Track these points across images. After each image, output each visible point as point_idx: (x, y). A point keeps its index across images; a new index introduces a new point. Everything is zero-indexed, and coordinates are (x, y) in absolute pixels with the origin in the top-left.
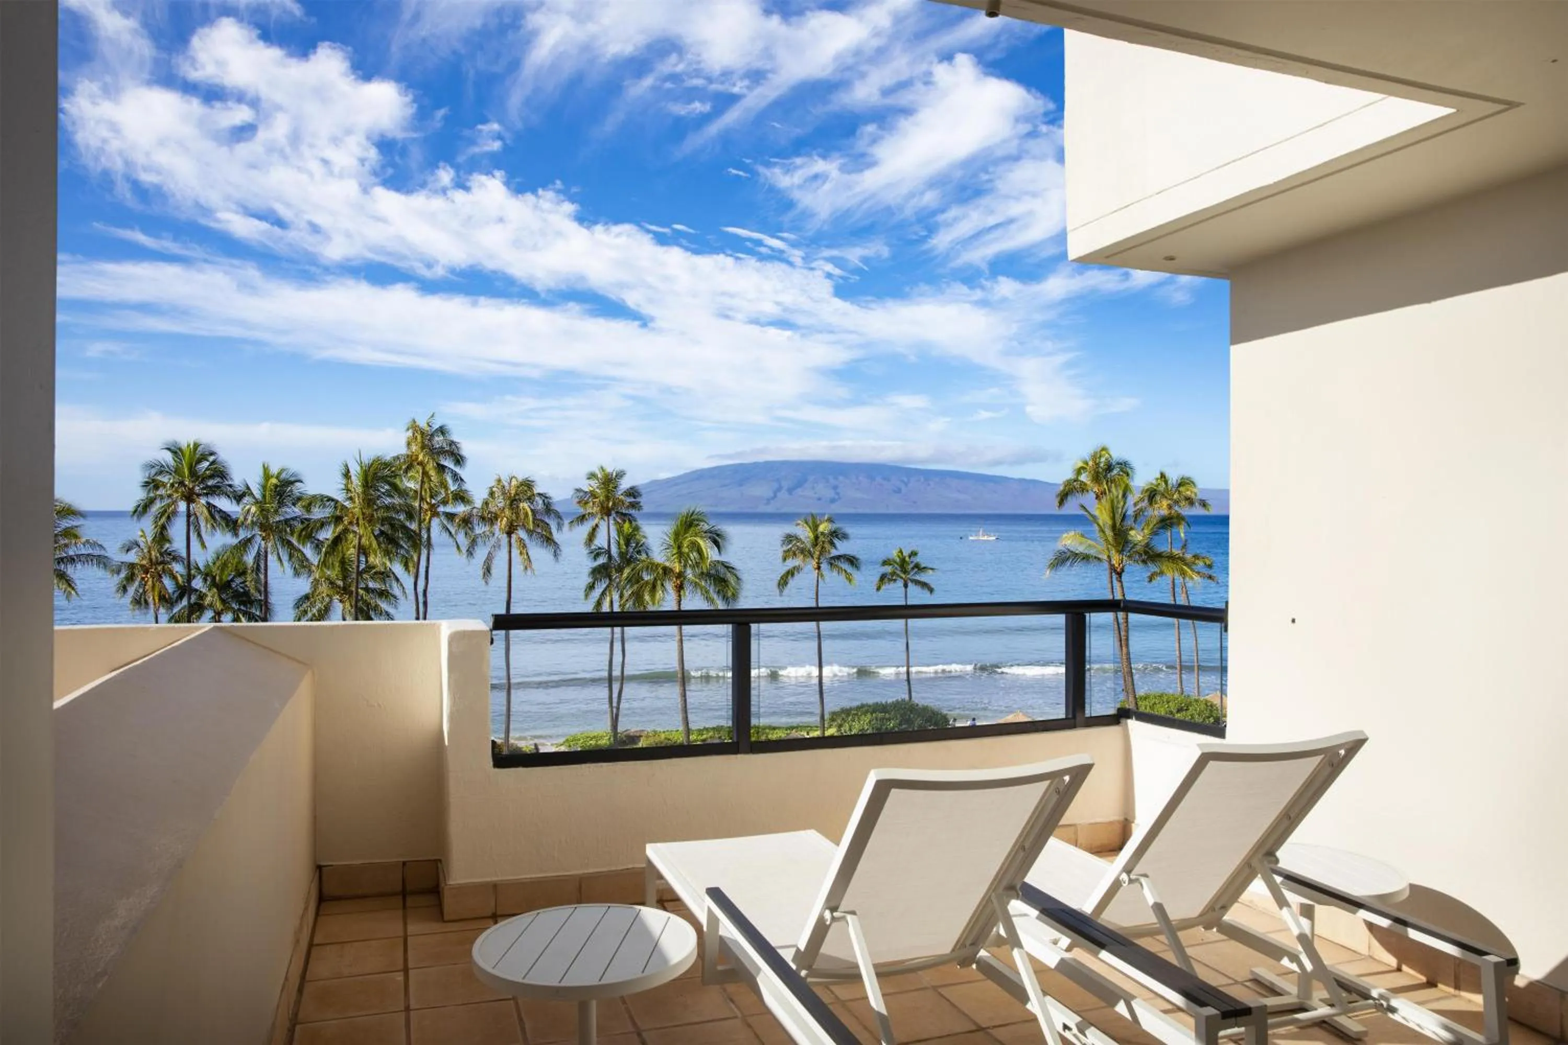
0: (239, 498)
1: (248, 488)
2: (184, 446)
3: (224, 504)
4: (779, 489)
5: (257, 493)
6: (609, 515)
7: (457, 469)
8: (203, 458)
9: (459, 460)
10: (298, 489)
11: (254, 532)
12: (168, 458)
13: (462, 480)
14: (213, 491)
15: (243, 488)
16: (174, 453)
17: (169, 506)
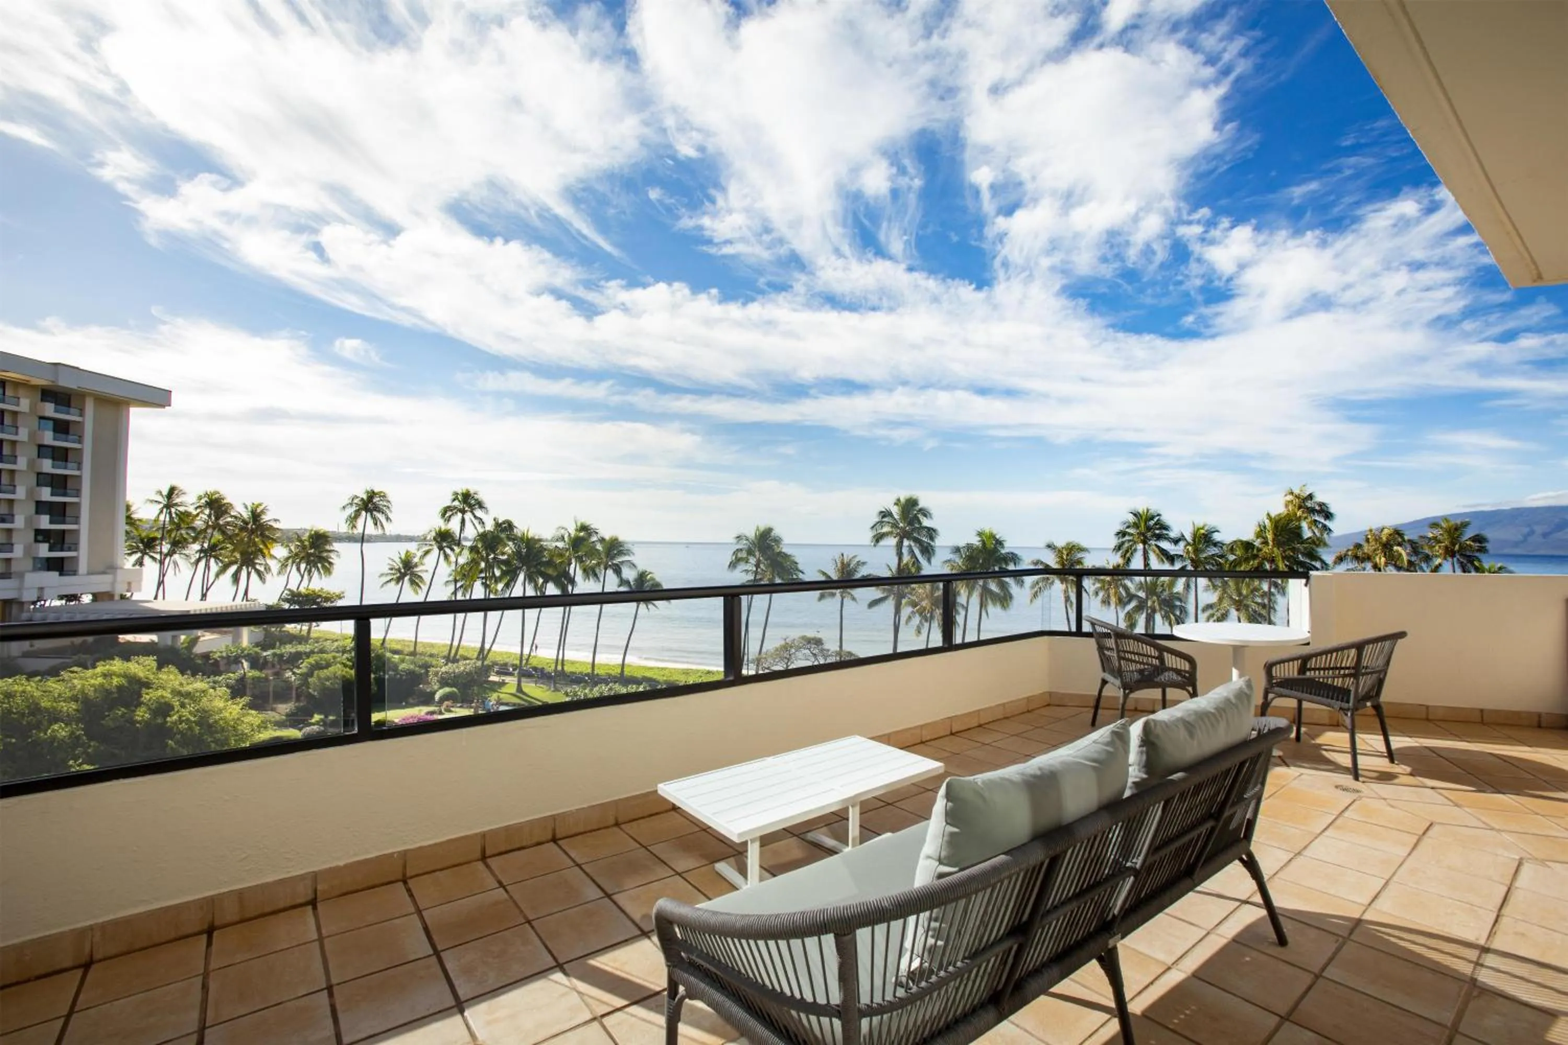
0: (1176, 542)
1: (1183, 536)
2: (1141, 511)
3: (1165, 545)
4: (1532, 532)
5: (1189, 537)
6: (1453, 556)
7: (1327, 523)
8: (1152, 518)
9: (1328, 516)
10: (1217, 537)
11: (1184, 564)
12: (1131, 518)
13: (1330, 530)
14: (1159, 537)
15: (1179, 535)
16: (1135, 515)
17: (1131, 546)
